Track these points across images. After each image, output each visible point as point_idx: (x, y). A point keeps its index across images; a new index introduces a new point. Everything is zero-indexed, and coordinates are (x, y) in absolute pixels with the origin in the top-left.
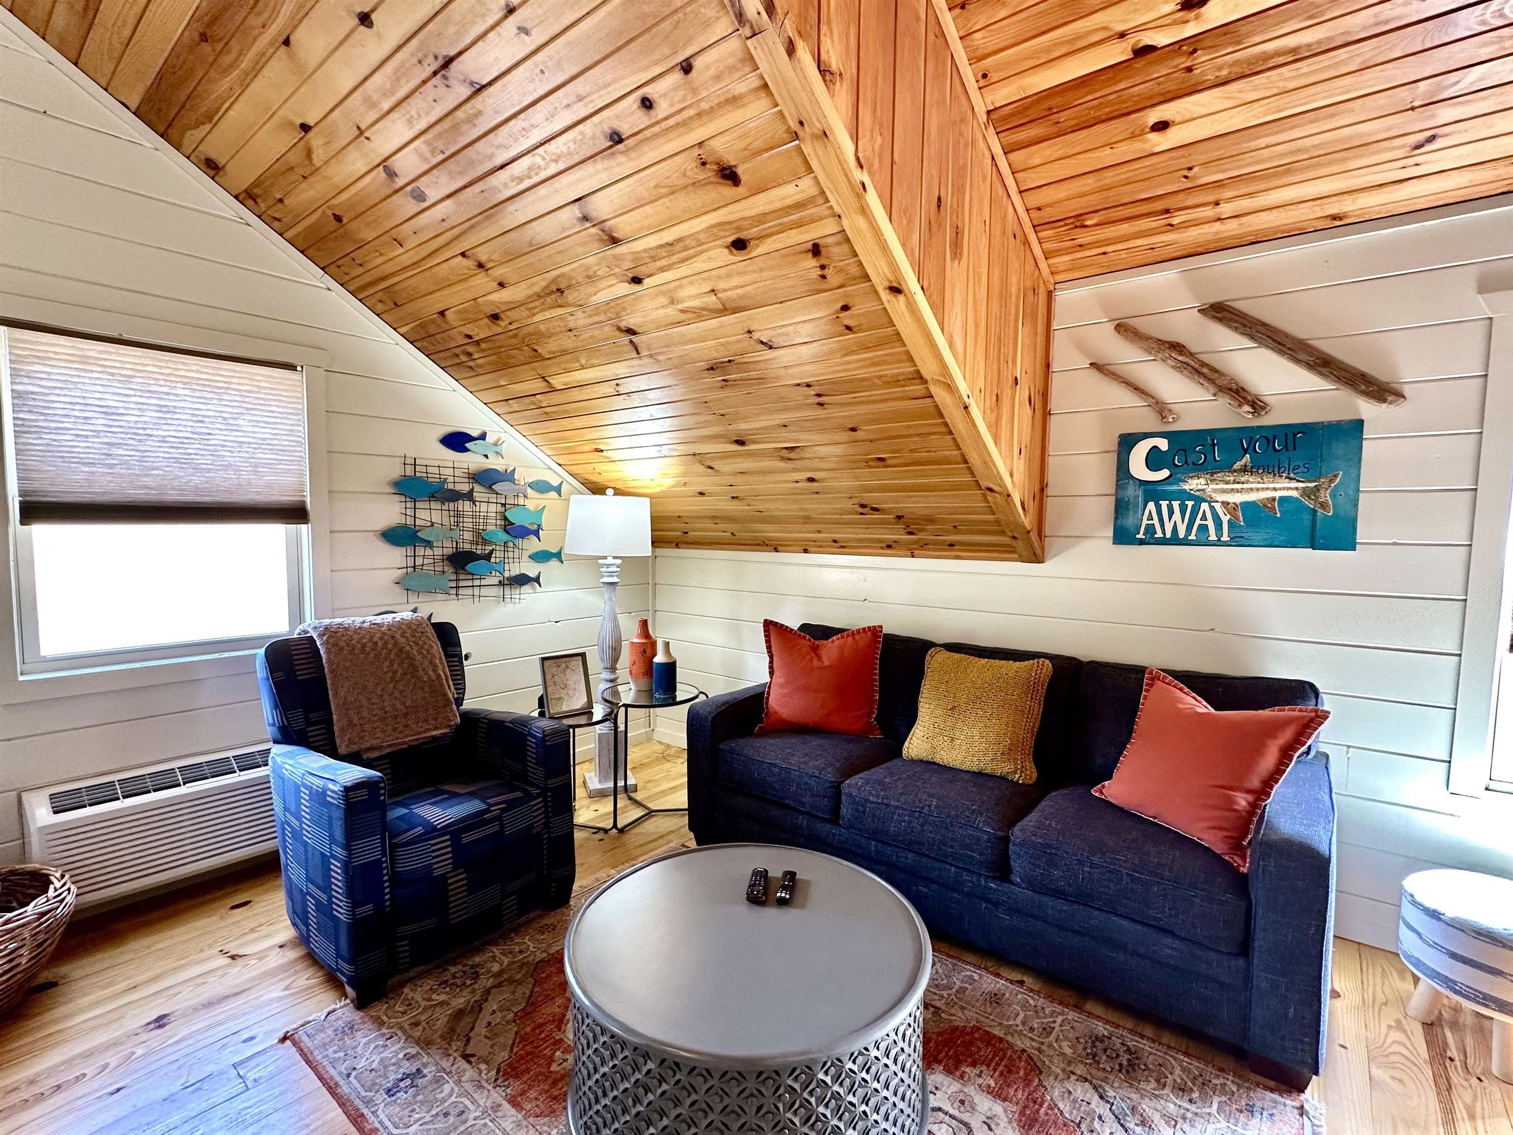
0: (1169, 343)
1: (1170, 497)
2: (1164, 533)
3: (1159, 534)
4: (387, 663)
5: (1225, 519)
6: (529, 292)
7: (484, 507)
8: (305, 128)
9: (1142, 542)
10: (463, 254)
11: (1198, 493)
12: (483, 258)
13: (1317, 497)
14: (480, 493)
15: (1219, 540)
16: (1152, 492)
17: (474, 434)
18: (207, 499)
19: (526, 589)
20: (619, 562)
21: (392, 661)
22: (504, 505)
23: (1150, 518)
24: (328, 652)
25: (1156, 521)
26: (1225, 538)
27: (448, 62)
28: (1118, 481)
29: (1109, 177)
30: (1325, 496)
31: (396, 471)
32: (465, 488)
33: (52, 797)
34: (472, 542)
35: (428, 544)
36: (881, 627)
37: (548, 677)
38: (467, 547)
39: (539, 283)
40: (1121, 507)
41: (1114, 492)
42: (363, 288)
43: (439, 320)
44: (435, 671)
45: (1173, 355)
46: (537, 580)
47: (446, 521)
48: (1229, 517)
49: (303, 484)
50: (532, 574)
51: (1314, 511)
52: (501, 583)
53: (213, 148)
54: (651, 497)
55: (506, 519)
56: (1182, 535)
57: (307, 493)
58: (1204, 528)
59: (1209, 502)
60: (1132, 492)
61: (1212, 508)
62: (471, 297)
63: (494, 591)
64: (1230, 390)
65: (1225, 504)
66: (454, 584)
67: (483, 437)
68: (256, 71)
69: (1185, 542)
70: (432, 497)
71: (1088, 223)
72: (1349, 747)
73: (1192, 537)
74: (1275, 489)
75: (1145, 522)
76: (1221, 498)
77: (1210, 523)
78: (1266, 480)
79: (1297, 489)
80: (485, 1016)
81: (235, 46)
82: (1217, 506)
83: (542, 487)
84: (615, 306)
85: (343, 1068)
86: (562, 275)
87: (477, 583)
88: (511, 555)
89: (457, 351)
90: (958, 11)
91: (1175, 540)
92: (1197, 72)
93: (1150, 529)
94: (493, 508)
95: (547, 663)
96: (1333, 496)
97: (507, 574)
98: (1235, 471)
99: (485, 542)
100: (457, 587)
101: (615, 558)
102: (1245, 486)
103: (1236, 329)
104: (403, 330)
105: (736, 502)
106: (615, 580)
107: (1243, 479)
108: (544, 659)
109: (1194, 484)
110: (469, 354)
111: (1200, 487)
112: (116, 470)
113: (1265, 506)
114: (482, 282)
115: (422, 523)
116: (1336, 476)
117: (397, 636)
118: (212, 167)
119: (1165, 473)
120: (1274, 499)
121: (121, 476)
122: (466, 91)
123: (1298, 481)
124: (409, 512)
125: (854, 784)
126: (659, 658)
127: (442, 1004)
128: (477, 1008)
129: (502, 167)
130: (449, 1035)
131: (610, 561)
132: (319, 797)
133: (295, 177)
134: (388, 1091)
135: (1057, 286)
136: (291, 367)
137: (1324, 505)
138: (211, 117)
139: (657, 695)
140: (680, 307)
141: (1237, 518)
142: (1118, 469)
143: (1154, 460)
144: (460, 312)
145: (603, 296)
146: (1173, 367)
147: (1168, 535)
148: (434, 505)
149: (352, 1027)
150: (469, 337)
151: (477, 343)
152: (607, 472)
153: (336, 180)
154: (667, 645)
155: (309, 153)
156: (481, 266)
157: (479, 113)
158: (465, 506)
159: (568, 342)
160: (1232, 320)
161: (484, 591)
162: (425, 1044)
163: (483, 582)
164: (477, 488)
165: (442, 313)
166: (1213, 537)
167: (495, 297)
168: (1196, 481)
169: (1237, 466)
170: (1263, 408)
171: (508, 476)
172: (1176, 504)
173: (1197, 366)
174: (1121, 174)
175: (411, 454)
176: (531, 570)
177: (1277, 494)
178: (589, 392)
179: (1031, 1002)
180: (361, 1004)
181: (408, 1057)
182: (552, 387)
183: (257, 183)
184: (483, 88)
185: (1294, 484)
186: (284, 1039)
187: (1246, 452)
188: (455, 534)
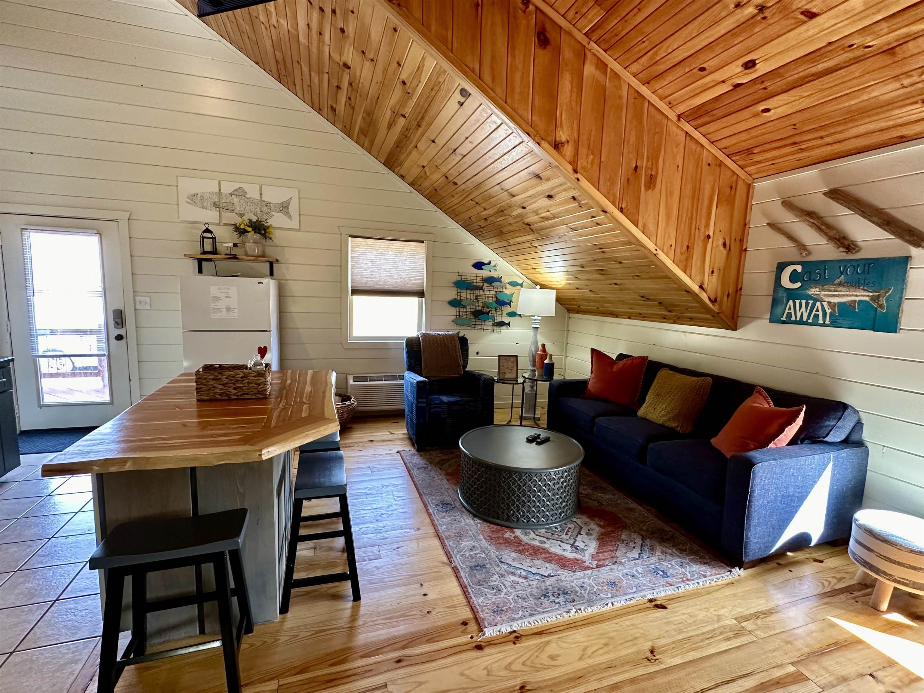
0: (805, 211)
1: (801, 298)
2: (796, 317)
3: (793, 318)
4: (440, 349)
5: (828, 311)
6: (494, 211)
7: (488, 293)
8: (424, 167)
9: (784, 322)
10: (471, 200)
11: (815, 296)
12: (477, 201)
13: (878, 301)
14: (486, 286)
15: (824, 323)
16: (792, 295)
17: (486, 262)
18: (396, 289)
19: (504, 328)
20: (540, 318)
21: (442, 348)
22: (496, 292)
23: (790, 309)
24: (423, 342)
25: (792, 311)
26: (827, 322)
27: (455, 150)
28: (774, 288)
29: (754, 133)
30: (883, 301)
31: (455, 278)
32: (481, 284)
33: (354, 377)
34: (482, 307)
35: (465, 307)
36: (647, 357)
37: (501, 363)
38: (480, 308)
39: (495, 209)
40: (775, 302)
41: (772, 294)
42: (446, 210)
43: (470, 220)
44: (456, 354)
45: (808, 219)
46: (509, 324)
47: (472, 298)
48: (830, 310)
49: (423, 283)
50: (507, 322)
51: (876, 309)
52: (493, 325)
53: (402, 172)
54: (557, 289)
55: (496, 298)
56: (805, 319)
57: (425, 287)
58: (817, 316)
59: (821, 302)
60: (782, 294)
61: (822, 305)
62: (477, 213)
63: (490, 328)
64: (835, 239)
65: (829, 303)
66: (474, 323)
67: (489, 263)
68: (410, 153)
69: (806, 323)
70: (467, 288)
71: (755, 152)
72: (884, 446)
73: (810, 321)
74: (857, 296)
75: (787, 311)
76: (827, 299)
77: (820, 313)
78: (851, 290)
79: (868, 296)
80: (450, 462)
81: (404, 149)
82: (825, 304)
83: (514, 284)
84: (520, 216)
85: (409, 461)
86: (501, 206)
87: (483, 324)
88: (498, 313)
89: (477, 230)
90: (646, 85)
91: (801, 322)
92: (769, 89)
93: (789, 315)
94: (491, 293)
95: (501, 358)
96: (887, 300)
97: (496, 321)
98: (835, 285)
99: (487, 307)
100: (475, 325)
101: (538, 316)
102: (840, 293)
103: (841, 204)
104: (460, 223)
105: (591, 293)
106: (538, 326)
107: (839, 289)
108: (499, 356)
109: (813, 291)
110: (481, 232)
111: (816, 293)
112: (373, 279)
113: (850, 305)
114: (478, 208)
115: (464, 299)
116: (890, 289)
117: (445, 339)
118: (402, 177)
119: (799, 285)
120: (855, 301)
121: (374, 281)
122: (461, 157)
123: (869, 291)
124: (459, 294)
125: (600, 420)
126: (546, 361)
127: (439, 457)
128: (448, 460)
129: (475, 175)
130: (438, 463)
131: (536, 317)
132: (412, 384)
133: (423, 179)
134: (418, 468)
135: (755, 181)
136: (422, 242)
137: (881, 306)
138: (401, 164)
139: (545, 377)
140: (540, 216)
141: (835, 312)
142: (776, 282)
143: (794, 277)
144: (475, 218)
145: (515, 213)
146: (808, 225)
147: (798, 319)
148: (468, 291)
149: (414, 455)
150: (480, 226)
151: (483, 227)
152: (541, 278)
153: (434, 179)
154: (551, 355)
155: (426, 173)
156: (477, 203)
157: (466, 162)
158: (481, 292)
159: (511, 228)
160: (839, 199)
161: (485, 327)
162: (431, 463)
163: (485, 324)
164: (485, 284)
165: (470, 218)
166: (821, 321)
167: (484, 213)
168: (814, 290)
169: (837, 281)
170: (854, 249)
171: (499, 280)
172: (803, 302)
173: (819, 225)
174: (759, 130)
175: (461, 271)
176: (506, 320)
177: (858, 299)
178: (522, 246)
179: (646, 515)
180: (418, 450)
181: (425, 464)
182: (509, 243)
183: (414, 181)
184: (465, 156)
185: (866, 293)
186: (398, 452)
187: (842, 274)
188: (476, 303)
